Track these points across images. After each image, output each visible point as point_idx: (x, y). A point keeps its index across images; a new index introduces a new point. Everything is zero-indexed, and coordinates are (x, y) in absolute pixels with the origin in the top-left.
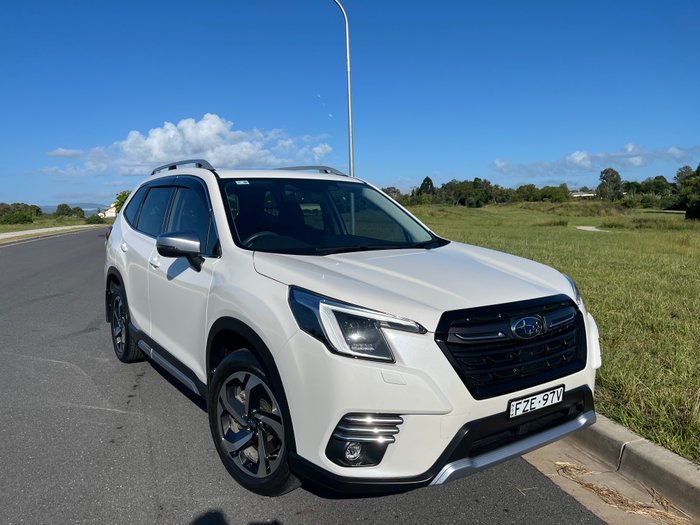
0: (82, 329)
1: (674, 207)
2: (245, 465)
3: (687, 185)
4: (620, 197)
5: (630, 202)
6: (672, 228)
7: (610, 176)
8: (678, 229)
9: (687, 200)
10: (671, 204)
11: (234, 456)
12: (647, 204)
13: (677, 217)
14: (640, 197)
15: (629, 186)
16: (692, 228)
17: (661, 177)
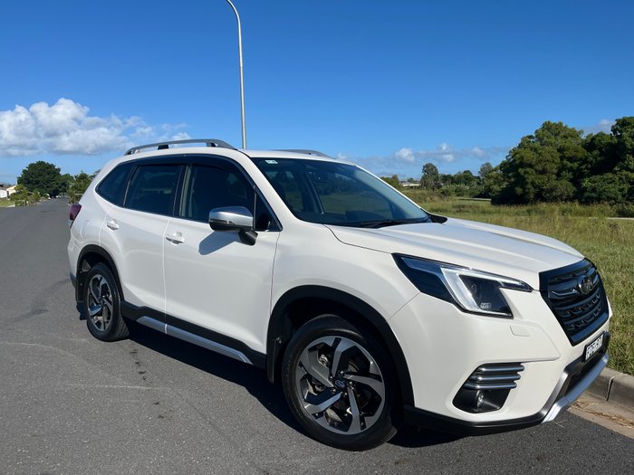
0: (29, 311)
1: (481, 196)
2: (332, 425)
3: (489, 177)
4: (439, 187)
5: (447, 191)
6: (484, 212)
7: (429, 170)
8: (489, 213)
9: (490, 190)
10: (478, 193)
11: (317, 417)
12: (459, 193)
13: (485, 203)
14: (454, 187)
15: (446, 178)
16: (499, 212)
17: (468, 171)
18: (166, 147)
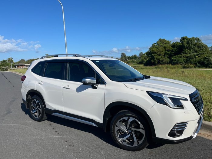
2: (128, 144)
3: (142, 57)
4: (127, 60)
5: (129, 62)
6: (142, 69)
7: (123, 55)
8: (144, 69)
9: (143, 61)
10: (139, 62)
11: (122, 142)
12: (133, 62)
13: (142, 65)
14: (131, 60)
15: (129, 58)
16: (147, 68)
17: (135, 55)
18: (57, 56)
